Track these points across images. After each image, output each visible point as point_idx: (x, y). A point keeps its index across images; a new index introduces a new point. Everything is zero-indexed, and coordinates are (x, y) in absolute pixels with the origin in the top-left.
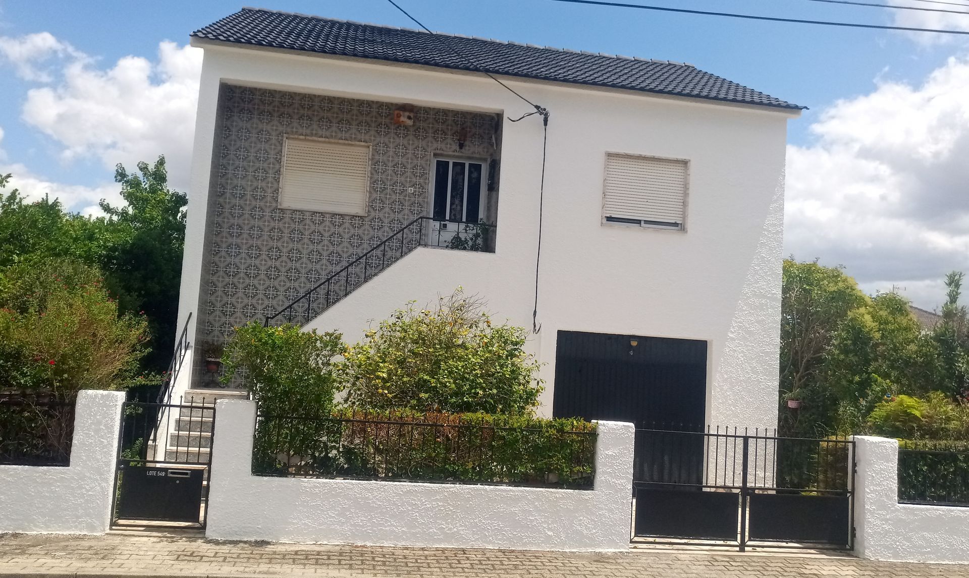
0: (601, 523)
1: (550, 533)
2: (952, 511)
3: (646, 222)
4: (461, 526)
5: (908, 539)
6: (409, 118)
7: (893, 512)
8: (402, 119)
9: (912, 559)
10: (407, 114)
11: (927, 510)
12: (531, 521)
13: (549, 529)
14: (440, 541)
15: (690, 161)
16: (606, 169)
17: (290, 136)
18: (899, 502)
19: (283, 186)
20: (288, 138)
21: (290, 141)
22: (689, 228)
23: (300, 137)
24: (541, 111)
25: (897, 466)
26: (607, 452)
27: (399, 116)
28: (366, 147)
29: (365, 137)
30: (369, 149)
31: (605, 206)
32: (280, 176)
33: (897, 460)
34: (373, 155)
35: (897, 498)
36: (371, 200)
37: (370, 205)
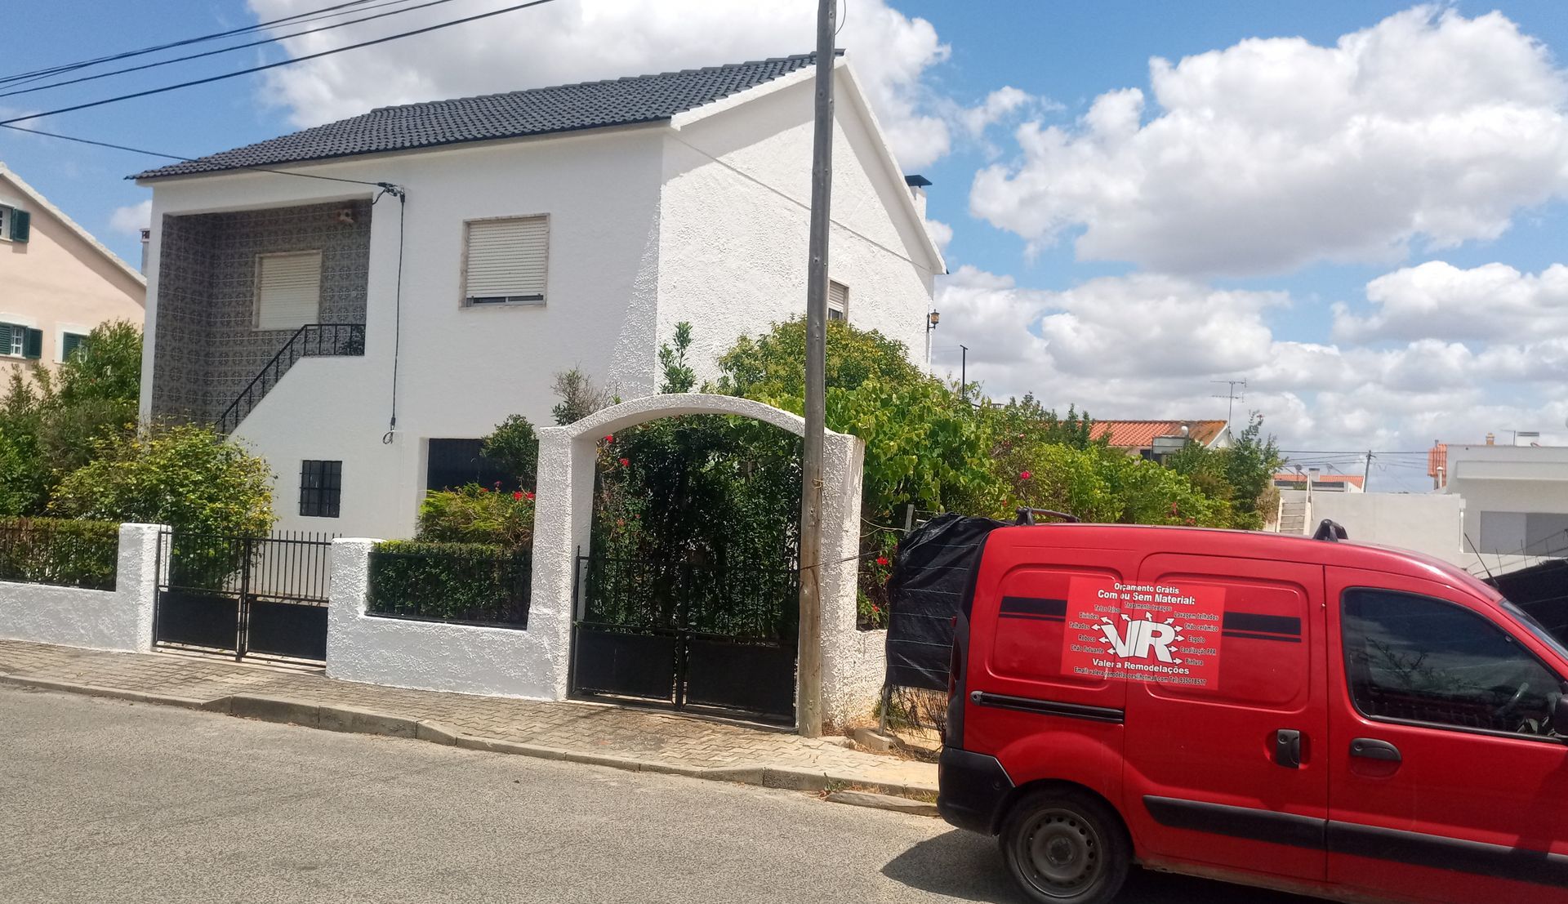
0: (118, 623)
1: (82, 632)
2: (410, 625)
3: (513, 299)
4: (27, 621)
5: (367, 657)
6: (347, 215)
7: (354, 624)
8: (343, 218)
9: (370, 680)
10: (346, 211)
11: (386, 623)
12: (71, 619)
13: (82, 628)
14: (13, 634)
15: (549, 214)
16: (467, 241)
17: (262, 255)
18: (367, 614)
19: (259, 310)
20: (261, 258)
21: (264, 261)
22: (551, 299)
23: (269, 255)
24: (388, 188)
25: (365, 572)
26: (123, 554)
27: (339, 215)
28: (318, 254)
29: (318, 244)
30: (321, 256)
31: (464, 286)
32: (255, 299)
33: (364, 563)
34: (323, 262)
35: (362, 609)
36: (322, 310)
37: (320, 317)
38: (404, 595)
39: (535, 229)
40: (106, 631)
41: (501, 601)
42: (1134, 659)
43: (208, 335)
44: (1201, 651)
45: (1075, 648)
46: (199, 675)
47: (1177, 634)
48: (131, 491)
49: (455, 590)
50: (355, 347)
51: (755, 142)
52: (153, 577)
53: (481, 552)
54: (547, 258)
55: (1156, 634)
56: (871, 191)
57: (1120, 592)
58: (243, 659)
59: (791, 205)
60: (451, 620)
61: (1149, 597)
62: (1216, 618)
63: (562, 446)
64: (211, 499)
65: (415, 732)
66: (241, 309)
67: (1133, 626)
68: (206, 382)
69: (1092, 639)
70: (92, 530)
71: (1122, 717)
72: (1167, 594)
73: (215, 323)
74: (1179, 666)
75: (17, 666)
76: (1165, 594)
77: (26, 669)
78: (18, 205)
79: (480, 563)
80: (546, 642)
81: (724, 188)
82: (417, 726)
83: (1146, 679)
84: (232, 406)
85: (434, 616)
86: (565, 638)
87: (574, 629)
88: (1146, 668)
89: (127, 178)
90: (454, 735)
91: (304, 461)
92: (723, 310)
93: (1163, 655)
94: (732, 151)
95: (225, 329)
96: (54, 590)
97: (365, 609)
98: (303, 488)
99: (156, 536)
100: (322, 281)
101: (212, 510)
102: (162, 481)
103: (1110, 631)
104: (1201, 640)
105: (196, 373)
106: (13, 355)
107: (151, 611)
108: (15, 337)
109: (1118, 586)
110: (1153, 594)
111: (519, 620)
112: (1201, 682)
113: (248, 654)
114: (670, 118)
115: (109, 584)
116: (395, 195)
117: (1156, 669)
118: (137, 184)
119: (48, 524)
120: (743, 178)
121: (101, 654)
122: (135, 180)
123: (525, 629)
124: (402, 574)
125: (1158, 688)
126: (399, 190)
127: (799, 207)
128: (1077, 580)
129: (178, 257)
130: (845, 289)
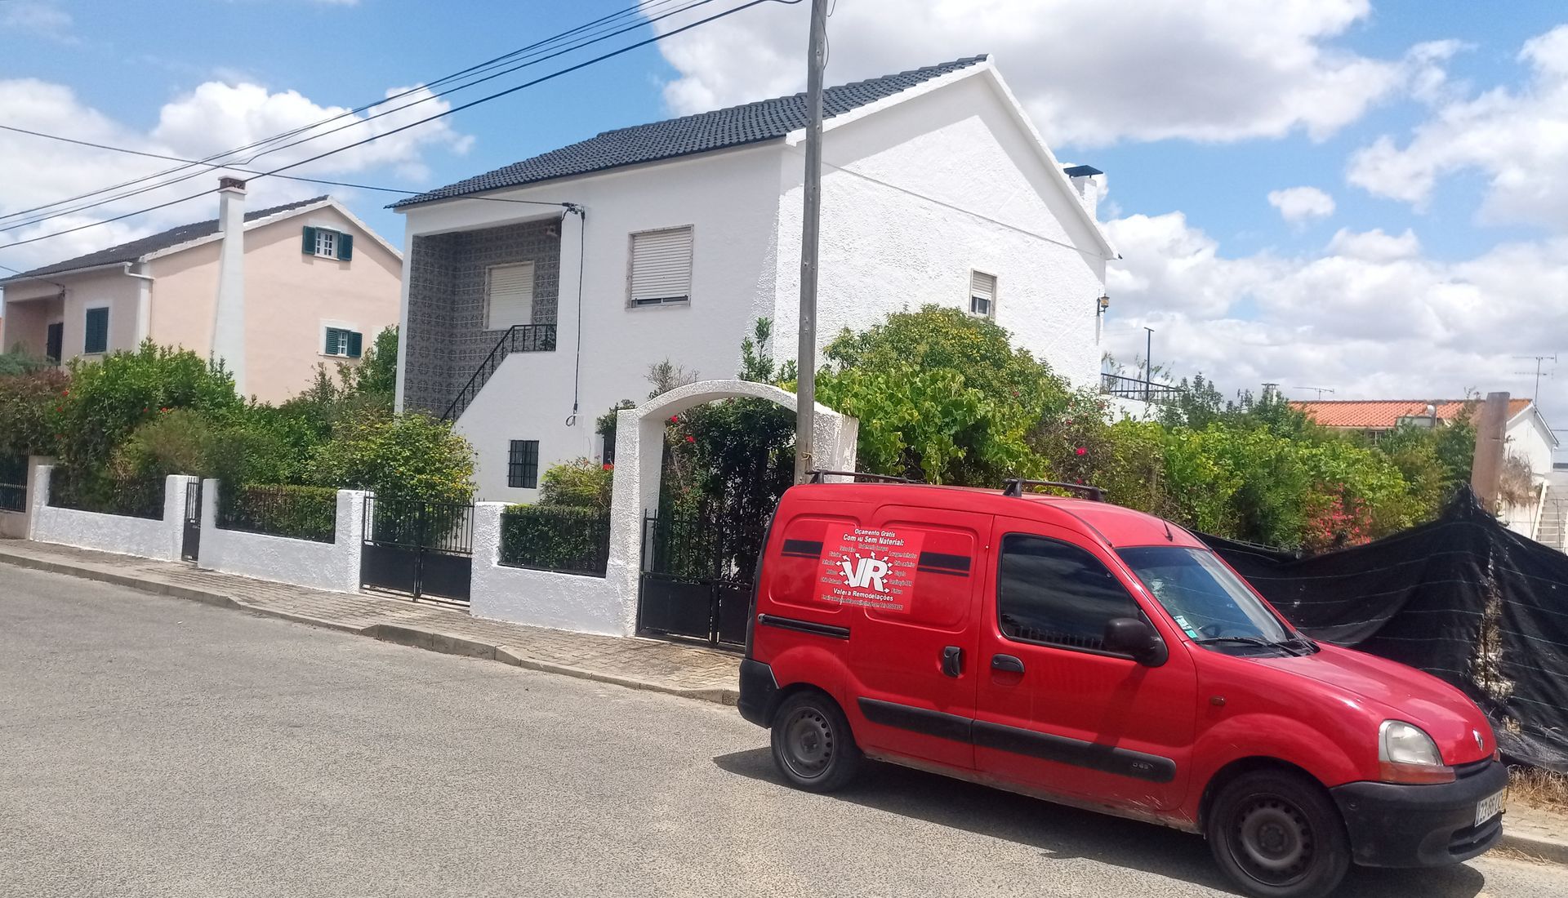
0: (336, 570)
1: (314, 576)
2: (526, 573)
3: (666, 300)
4: (282, 568)
5: (497, 599)
6: (552, 230)
7: (489, 572)
8: (549, 233)
9: (499, 618)
10: (551, 227)
11: (510, 571)
12: (307, 566)
13: (314, 573)
14: (272, 577)
15: (693, 225)
16: (632, 250)
17: (490, 267)
18: (499, 563)
19: (488, 312)
20: (491, 269)
21: (493, 271)
22: (694, 300)
23: (495, 266)
24: (571, 207)
25: (498, 529)
26: (340, 514)
27: (546, 230)
28: (532, 264)
29: (530, 256)
30: (533, 266)
31: (630, 290)
32: (485, 304)
33: (497, 523)
34: (536, 271)
35: (495, 559)
36: (534, 313)
37: (534, 317)
38: (525, 549)
39: (682, 239)
40: (328, 576)
41: (590, 553)
42: (860, 589)
43: (451, 336)
44: (902, 583)
45: (824, 580)
46: (377, 611)
47: (889, 569)
48: (356, 464)
49: (559, 545)
50: (549, 345)
51: (885, 149)
52: (360, 533)
53: (578, 513)
54: (691, 263)
55: (876, 569)
56: (1024, 183)
57: (857, 536)
58: (419, 600)
59: (926, 203)
60: (556, 570)
61: (875, 540)
62: (915, 556)
63: (632, 425)
64: (420, 471)
65: (493, 654)
66: (475, 313)
67: (862, 562)
68: (450, 376)
69: (835, 573)
70: (321, 495)
71: (848, 634)
72: (887, 538)
73: (457, 325)
74: (888, 594)
75: (257, 599)
76: (886, 538)
77: (263, 601)
78: (344, 229)
79: (576, 522)
80: (618, 588)
81: (849, 194)
82: (495, 649)
83: (866, 604)
84: (460, 395)
85: (544, 566)
86: (634, 586)
87: (642, 578)
88: (866, 596)
89: (386, 207)
90: (519, 658)
91: (512, 441)
92: (848, 304)
93: (879, 587)
94: (859, 160)
95: (464, 330)
96: (297, 542)
97: (498, 560)
98: (511, 464)
99: (362, 501)
100: (534, 288)
101: (420, 481)
102: (379, 456)
103: (847, 566)
104: (903, 574)
105: (441, 368)
106: (340, 355)
107: (359, 560)
108: (341, 340)
109: (858, 531)
110: (878, 538)
111: (599, 569)
112: (900, 607)
113: (422, 596)
114: (785, 135)
115: (330, 538)
116: (576, 213)
117: (872, 597)
118: (394, 211)
119: (294, 490)
120: (872, 183)
121: (324, 593)
122: (392, 209)
123: (605, 577)
124: (523, 531)
125: (872, 611)
126: (580, 208)
127: (937, 205)
128: (833, 526)
129: (425, 270)
130: (994, 278)
